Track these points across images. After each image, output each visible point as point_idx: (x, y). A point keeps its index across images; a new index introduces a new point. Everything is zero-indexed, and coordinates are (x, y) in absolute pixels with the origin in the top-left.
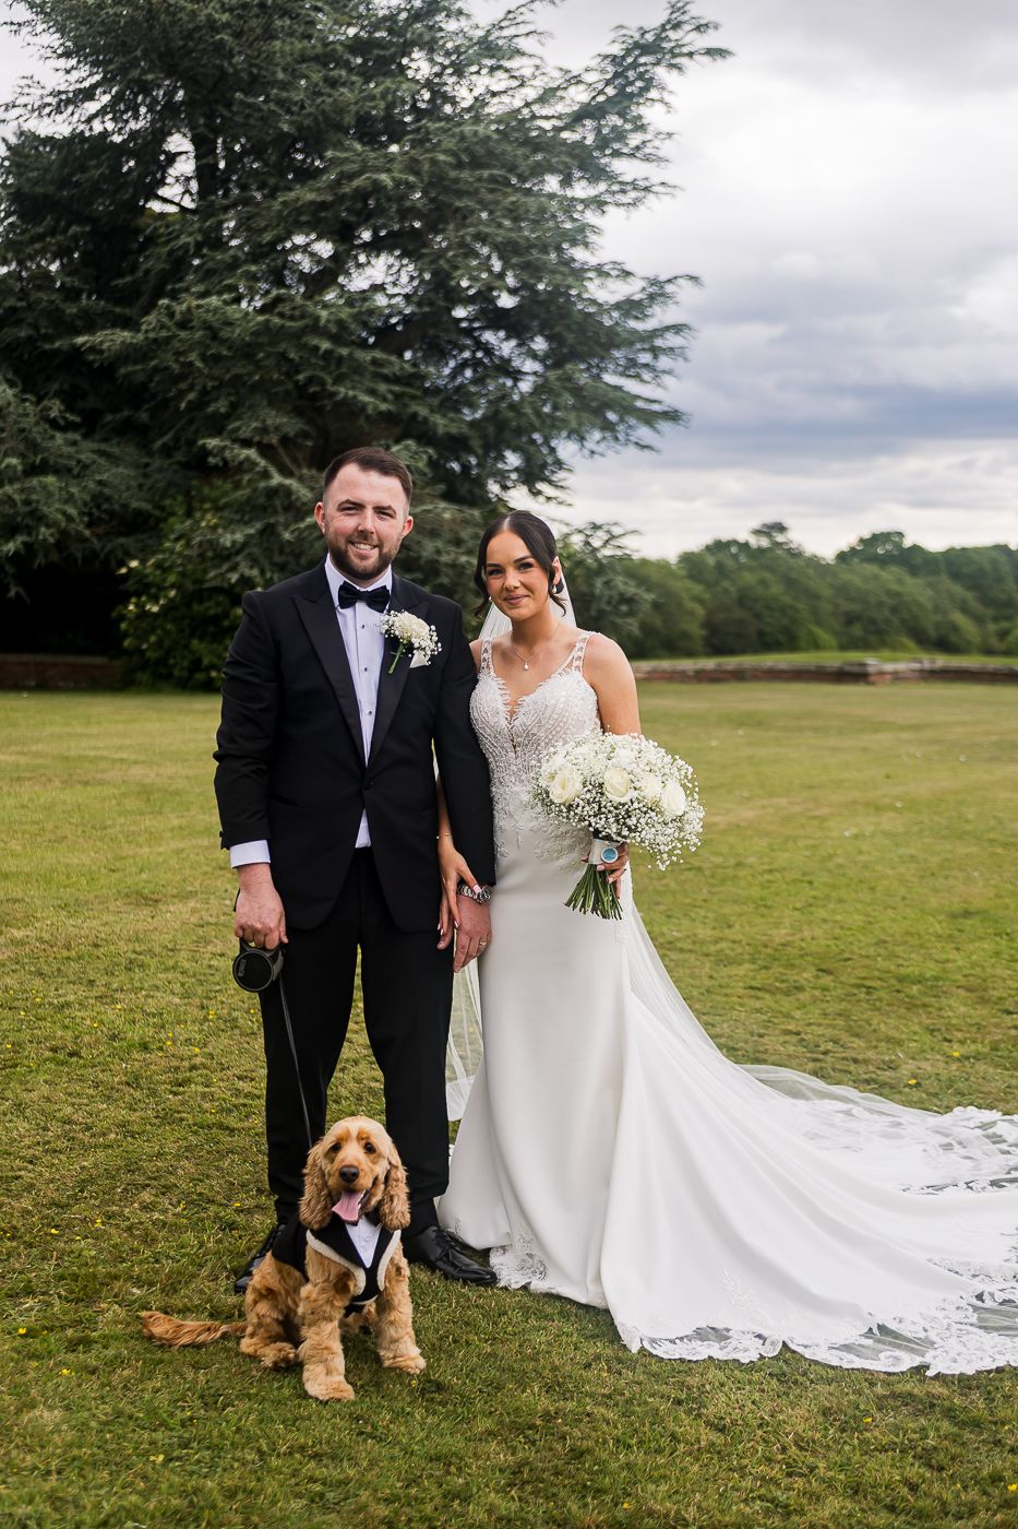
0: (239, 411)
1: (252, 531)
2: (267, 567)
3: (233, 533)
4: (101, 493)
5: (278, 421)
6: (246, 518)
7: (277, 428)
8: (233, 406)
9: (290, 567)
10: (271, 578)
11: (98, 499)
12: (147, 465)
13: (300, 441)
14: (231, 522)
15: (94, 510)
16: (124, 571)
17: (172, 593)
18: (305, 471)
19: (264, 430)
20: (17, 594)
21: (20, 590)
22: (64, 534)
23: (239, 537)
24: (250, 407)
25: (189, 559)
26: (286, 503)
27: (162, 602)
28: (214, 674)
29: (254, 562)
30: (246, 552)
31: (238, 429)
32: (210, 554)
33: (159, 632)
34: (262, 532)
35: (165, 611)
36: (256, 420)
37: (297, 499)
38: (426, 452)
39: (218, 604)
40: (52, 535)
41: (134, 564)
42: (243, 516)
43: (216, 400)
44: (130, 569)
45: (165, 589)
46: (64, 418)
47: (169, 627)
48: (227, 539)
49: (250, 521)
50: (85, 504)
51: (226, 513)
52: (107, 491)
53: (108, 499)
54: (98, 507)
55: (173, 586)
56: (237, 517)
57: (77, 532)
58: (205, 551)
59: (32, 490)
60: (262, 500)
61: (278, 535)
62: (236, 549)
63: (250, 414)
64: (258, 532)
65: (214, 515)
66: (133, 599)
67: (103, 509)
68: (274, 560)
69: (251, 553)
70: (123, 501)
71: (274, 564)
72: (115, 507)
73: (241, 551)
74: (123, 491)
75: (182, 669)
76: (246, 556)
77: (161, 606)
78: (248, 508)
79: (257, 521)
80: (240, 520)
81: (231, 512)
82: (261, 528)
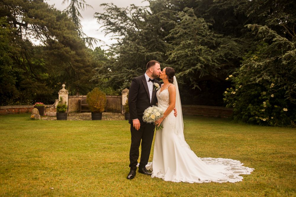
1: (268, 61)
2: (276, 75)
3: (261, 62)
6: (269, 56)
9: (286, 75)
10: (277, 80)
11: (227, 55)
14: (264, 57)
16: (227, 79)
17: (240, 86)
18: (295, 35)
20: (196, 88)
21: (198, 86)
25: (245, 72)
27: (236, 90)
28: (257, 117)
29: (271, 73)
30: (267, 69)
31: (270, 21)
32: (253, 71)
33: (236, 101)
34: (275, 61)
35: (239, 93)
36: (277, 18)
39: (256, 90)
40: (201, 66)
41: (231, 76)
42: (268, 55)
44: (230, 78)
47: (240, 99)
48: (256, 65)
49: (271, 57)
50: (221, 56)
52: (230, 52)
53: (231, 55)
57: (214, 65)
60: (276, 48)
62: (261, 69)
63: (275, 15)
64: (273, 61)
65: (256, 56)
66: (227, 89)
67: (228, 58)
68: (279, 72)
69: (269, 70)
70: (236, 55)
71: (279, 74)
72: (233, 57)
73: (264, 69)
74: (238, 52)
75: (246, 115)
76: (267, 71)
77: (237, 92)
78: (270, 52)
79: (273, 57)
80: (266, 57)
81: (264, 54)
82: (274, 59)
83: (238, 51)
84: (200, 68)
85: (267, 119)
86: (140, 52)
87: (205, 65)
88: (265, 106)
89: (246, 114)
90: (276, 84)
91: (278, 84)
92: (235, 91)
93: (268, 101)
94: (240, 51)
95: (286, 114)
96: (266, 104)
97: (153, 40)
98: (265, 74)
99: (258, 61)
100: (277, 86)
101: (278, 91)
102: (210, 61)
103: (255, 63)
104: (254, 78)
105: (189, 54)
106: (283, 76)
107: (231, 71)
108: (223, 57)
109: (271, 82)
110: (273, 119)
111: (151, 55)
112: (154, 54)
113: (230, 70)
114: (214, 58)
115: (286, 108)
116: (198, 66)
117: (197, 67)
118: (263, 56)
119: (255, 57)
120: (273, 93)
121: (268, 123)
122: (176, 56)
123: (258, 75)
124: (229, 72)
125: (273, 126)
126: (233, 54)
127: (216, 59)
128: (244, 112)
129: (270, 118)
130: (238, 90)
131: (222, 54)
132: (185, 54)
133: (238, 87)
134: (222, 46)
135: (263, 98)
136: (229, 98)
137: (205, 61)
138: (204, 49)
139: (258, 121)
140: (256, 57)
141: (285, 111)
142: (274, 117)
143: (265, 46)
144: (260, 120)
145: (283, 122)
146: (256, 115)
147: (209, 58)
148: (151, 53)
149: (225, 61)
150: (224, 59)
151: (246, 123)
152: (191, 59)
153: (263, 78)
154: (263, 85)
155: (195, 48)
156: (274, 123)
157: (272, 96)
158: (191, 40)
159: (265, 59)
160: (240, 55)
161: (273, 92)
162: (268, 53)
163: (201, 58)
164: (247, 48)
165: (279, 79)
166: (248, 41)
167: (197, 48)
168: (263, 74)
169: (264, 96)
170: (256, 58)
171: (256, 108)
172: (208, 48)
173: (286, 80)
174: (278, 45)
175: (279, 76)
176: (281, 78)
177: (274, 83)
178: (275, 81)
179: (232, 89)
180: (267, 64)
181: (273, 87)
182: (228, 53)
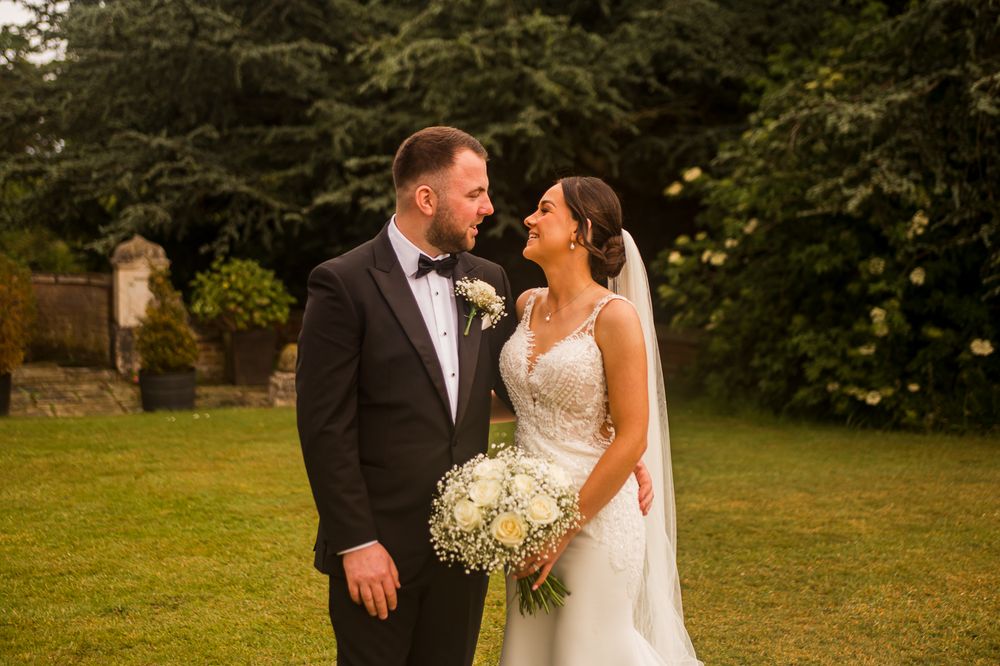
1: (903, 96)
2: (938, 172)
3: (865, 102)
4: (672, 49)
6: (902, 70)
9: (989, 170)
10: (948, 194)
14: (874, 78)
16: (675, 189)
17: (751, 226)
22: (570, 119)
25: (781, 154)
27: (729, 243)
28: (833, 387)
29: (914, 163)
30: (892, 141)
32: (820, 147)
33: (727, 302)
34: (933, 98)
35: (738, 262)
39: (835, 247)
40: (543, 123)
42: (896, 65)
44: (688, 186)
45: (740, 217)
47: (745, 292)
48: (843, 117)
49: (911, 74)
50: (634, 67)
52: (683, 48)
53: (682, 62)
54: (662, 78)
55: (752, 213)
56: (886, 69)
57: (607, 116)
58: (813, 141)
60: (937, 28)
61: (966, 101)
62: (864, 138)
64: (921, 97)
65: (835, 69)
66: (682, 240)
67: (671, 78)
68: (954, 156)
69: (901, 144)
70: (709, 65)
71: (955, 165)
72: (696, 75)
73: (878, 140)
74: (716, 47)
75: (774, 377)
76: (891, 150)
77: (730, 252)
78: (907, 51)
79: (923, 75)
80: (886, 76)
81: (871, 60)
82: (929, 89)
83: (718, 41)
84: (536, 132)
85: (889, 392)
86: (211, 43)
87: (562, 115)
88: (881, 330)
89: (777, 367)
90: (940, 218)
91: (948, 217)
92: (720, 248)
93: (895, 303)
94: (727, 43)
95: (984, 369)
96: (889, 321)
98: (885, 164)
99: (846, 96)
100: (947, 227)
101: (948, 254)
102: (586, 94)
103: (836, 108)
104: (830, 184)
105: (480, 61)
106: (974, 173)
107: (682, 148)
108: (649, 75)
109: (913, 209)
110: (916, 393)
111: (265, 57)
112: (283, 54)
113: (680, 142)
114: (606, 78)
115: (983, 337)
116: (524, 120)
117: (519, 126)
118: (866, 69)
119: (827, 77)
120: (919, 263)
121: (896, 414)
122: (409, 64)
123: (849, 172)
124: (672, 149)
125: (916, 429)
126: (696, 57)
127: (613, 83)
128: (768, 360)
129: (904, 389)
130: (740, 244)
131: (642, 59)
132: (457, 59)
133: (741, 231)
134: (644, 14)
135: (874, 288)
136: (689, 284)
137: (562, 94)
138: (553, 32)
139: (841, 407)
140: (837, 76)
141: (981, 357)
142: (923, 383)
143: (871, 18)
144: (853, 398)
145: (969, 408)
146: (827, 373)
147: (583, 77)
148: (270, 49)
149: (658, 92)
150: (653, 82)
151: (777, 412)
152: (488, 84)
153: (878, 189)
154: (872, 220)
155: (511, 27)
156: (922, 415)
157: (918, 277)
159: (878, 83)
160: (730, 62)
161: (921, 259)
162: (893, 56)
163: (540, 77)
164: (759, 28)
165: (956, 191)
167: (521, 23)
168: (874, 164)
169: (875, 279)
170: (835, 82)
171: (829, 343)
172: (571, 24)
173: (991, 197)
174: (943, 14)
175: (956, 173)
176: (965, 184)
177: (926, 213)
178: (935, 199)
179: (704, 240)
180: (897, 112)
181: (920, 231)
182: (670, 54)
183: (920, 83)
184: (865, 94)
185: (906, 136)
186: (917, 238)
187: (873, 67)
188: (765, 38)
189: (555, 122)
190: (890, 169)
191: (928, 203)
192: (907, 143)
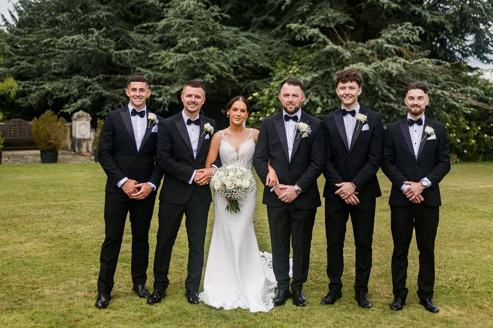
0: (314, 11)
1: (316, 75)
2: (325, 96)
3: (306, 76)
4: (244, 57)
5: (334, 14)
6: (315, 68)
7: (334, 19)
8: (312, 8)
10: (327, 102)
11: (242, 61)
12: (273, 43)
13: (347, 26)
14: (307, 70)
15: (239, 66)
16: (251, 98)
17: (273, 110)
18: (348, 42)
19: (327, 20)
22: (219, 77)
23: (309, 79)
24: (320, 8)
26: (337, 60)
29: (318, 93)
30: (313, 87)
31: (313, 19)
34: (323, 76)
36: (323, 15)
37: (343, 57)
38: (418, 29)
40: (213, 79)
41: (256, 94)
42: (313, 67)
43: (302, 5)
44: (254, 97)
45: (270, 107)
46: (222, 16)
49: (317, 70)
50: (234, 62)
51: (304, 66)
52: (248, 56)
53: (248, 61)
54: (242, 65)
56: (311, 68)
57: (229, 77)
59: (203, 54)
60: (323, 58)
63: (320, 12)
64: (320, 76)
65: (297, 67)
66: (253, 113)
67: (244, 66)
69: (315, 88)
70: (255, 62)
72: (251, 65)
73: (310, 87)
74: (256, 57)
76: (313, 90)
78: (316, 63)
79: (320, 70)
80: (311, 70)
81: (307, 65)
82: (323, 73)
83: (257, 54)
84: (212, 82)
87: (217, 77)
90: (325, 108)
91: (327, 108)
94: (259, 55)
97: (118, 29)
98: (311, 93)
99: (301, 74)
100: (326, 111)
105: (195, 60)
107: (247, 86)
108: (238, 65)
109: (318, 106)
111: (120, 54)
113: (246, 84)
116: (207, 78)
117: (207, 80)
119: (295, 69)
124: (244, 87)
126: (251, 59)
131: (236, 59)
132: (188, 60)
137: (218, 70)
138: (215, 52)
140: (297, 69)
147: (223, 65)
148: (122, 52)
149: (241, 69)
152: (196, 67)
153: (310, 100)
155: (204, 51)
158: (192, 37)
159: (309, 72)
160: (261, 61)
162: (312, 64)
163: (212, 65)
164: (267, 51)
165: (329, 101)
166: (264, 38)
167: (207, 50)
170: (297, 71)
173: (338, 103)
174: (325, 54)
175: (329, 96)
176: (332, 100)
177: (321, 107)
178: (323, 103)
179: (259, 114)
180: (314, 80)
181: (319, 112)
182: (244, 58)
183: (321, 72)
184: (305, 75)
185: (317, 86)
186: (319, 114)
187: (307, 67)
188: (270, 54)
189: (215, 79)
190: (313, 94)
191: (322, 104)
192: (317, 88)
